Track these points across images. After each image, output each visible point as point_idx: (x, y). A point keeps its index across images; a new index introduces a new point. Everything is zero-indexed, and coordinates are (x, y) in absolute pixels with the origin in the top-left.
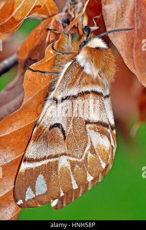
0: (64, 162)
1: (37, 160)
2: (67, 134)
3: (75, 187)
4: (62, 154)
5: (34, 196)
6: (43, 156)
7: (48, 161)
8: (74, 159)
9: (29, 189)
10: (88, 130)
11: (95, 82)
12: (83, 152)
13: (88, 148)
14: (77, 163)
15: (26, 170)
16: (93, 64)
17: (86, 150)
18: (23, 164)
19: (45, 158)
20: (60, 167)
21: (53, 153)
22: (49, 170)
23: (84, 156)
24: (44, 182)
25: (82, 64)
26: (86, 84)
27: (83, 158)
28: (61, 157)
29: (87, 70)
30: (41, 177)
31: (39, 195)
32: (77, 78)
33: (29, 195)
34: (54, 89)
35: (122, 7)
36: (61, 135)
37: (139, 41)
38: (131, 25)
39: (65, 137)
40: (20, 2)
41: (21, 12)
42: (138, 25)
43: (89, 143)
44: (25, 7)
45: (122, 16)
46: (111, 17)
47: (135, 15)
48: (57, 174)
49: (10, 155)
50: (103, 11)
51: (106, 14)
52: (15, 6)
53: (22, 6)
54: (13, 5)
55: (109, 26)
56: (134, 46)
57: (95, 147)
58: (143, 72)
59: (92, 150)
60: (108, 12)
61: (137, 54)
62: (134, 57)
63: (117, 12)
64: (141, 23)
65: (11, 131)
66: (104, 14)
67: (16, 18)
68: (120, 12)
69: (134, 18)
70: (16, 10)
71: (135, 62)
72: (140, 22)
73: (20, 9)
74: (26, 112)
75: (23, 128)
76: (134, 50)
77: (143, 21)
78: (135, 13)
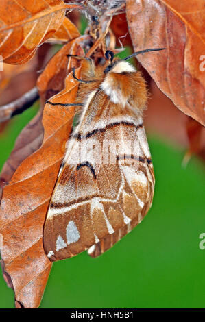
0: (96, 205)
1: (66, 205)
2: (97, 173)
3: (111, 231)
4: (93, 196)
5: (66, 245)
6: (71, 199)
7: (78, 204)
8: (108, 200)
9: (59, 239)
10: (121, 167)
11: (125, 111)
12: (117, 191)
13: (122, 186)
14: (112, 204)
15: (54, 217)
16: (120, 91)
17: (120, 189)
18: (50, 210)
19: (74, 202)
20: (92, 210)
21: (84, 195)
22: (80, 215)
23: (118, 196)
24: (75, 228)
25: (108, 93)
26: (115, 114)
27: (118, 199)
28: (93, 200)
29: (115, 99)
30: (71, 224)
31: (71, 244)
32: (103, 109)
33: (60, 244)
34: (78, 124)
35: (150, 24)
36: (91, 175)
37: (173, 61)
38: (162, 43)
39: (95, 176)
40: (31, 29)
41: (32, 40)
42: (170, 42)
43: (123, 180)
44: (37, 34)
45: (151, 34)
46: (138, 35)
47: (166, 32)
48: (90, 219)
49: (34, 202)
50: (129, 30)
51: (133, 33)
52: (25, 33)
53: (33, 33)
54: (23, 32)
55: (137, 46)
56: (168, 67)
57: (130, 185)
58: (180, 95)
59: (127, 189)
60: (135, 31)
61: (171, 75)
62: (169, 79)
63: (145, 29)
64: (174, 40)
65: (33, 175)
66: (130, 33)
67: (27, 46)
68: (149, 30)
69: (165, 35)
70: (26, 38)
71: (170, 85)
72: (172, 38)
73: (31, 35)
74: (48, 152)
75: (47, 169)
76: (167, 72)
77: (175, 38)
78: (166, 28)
